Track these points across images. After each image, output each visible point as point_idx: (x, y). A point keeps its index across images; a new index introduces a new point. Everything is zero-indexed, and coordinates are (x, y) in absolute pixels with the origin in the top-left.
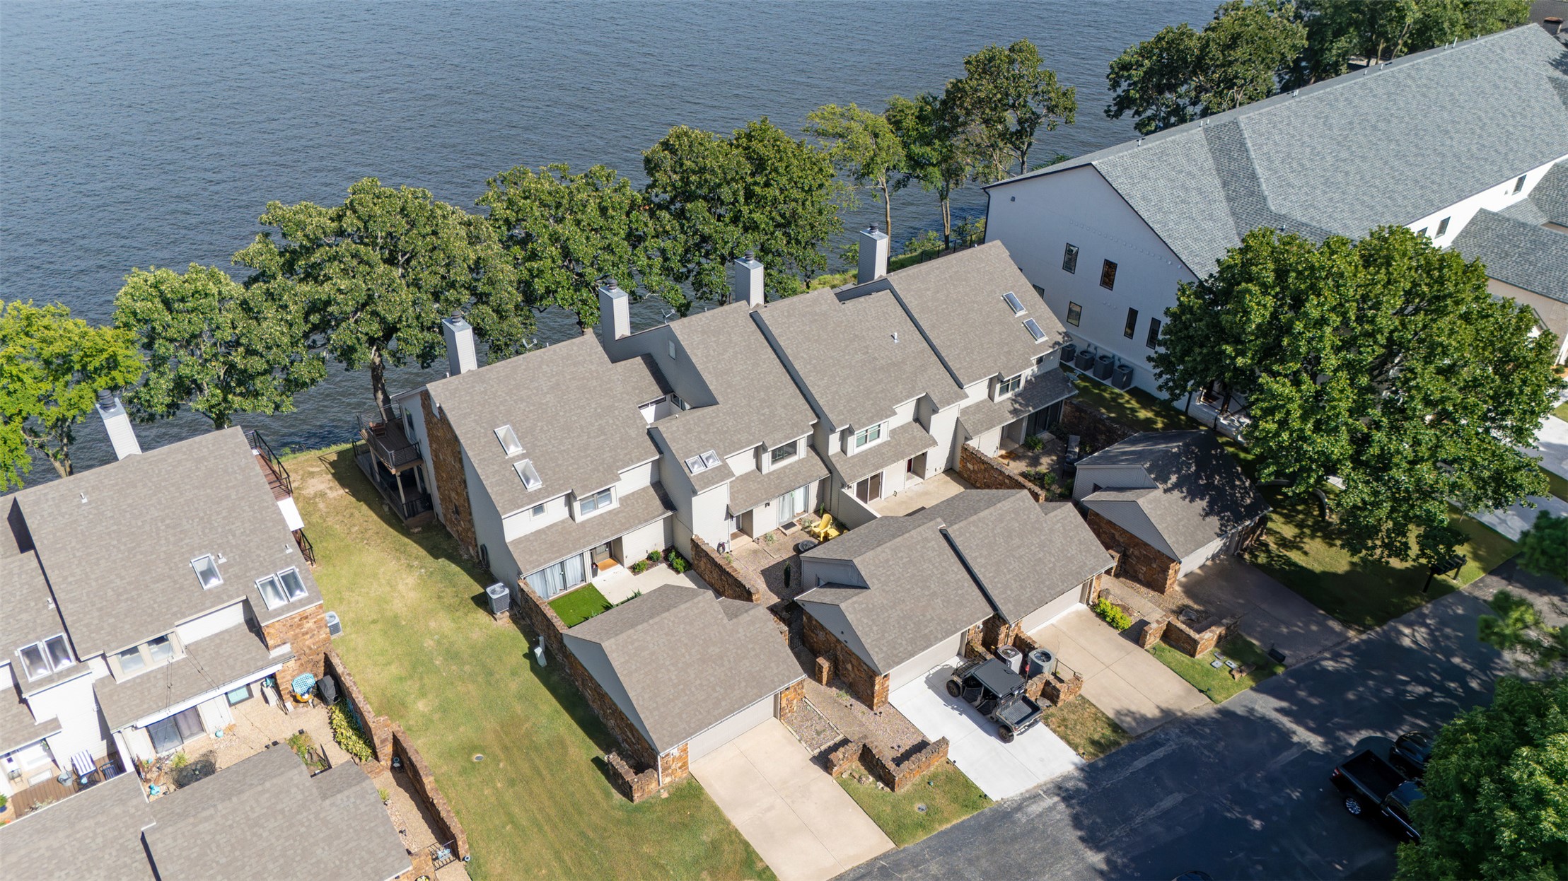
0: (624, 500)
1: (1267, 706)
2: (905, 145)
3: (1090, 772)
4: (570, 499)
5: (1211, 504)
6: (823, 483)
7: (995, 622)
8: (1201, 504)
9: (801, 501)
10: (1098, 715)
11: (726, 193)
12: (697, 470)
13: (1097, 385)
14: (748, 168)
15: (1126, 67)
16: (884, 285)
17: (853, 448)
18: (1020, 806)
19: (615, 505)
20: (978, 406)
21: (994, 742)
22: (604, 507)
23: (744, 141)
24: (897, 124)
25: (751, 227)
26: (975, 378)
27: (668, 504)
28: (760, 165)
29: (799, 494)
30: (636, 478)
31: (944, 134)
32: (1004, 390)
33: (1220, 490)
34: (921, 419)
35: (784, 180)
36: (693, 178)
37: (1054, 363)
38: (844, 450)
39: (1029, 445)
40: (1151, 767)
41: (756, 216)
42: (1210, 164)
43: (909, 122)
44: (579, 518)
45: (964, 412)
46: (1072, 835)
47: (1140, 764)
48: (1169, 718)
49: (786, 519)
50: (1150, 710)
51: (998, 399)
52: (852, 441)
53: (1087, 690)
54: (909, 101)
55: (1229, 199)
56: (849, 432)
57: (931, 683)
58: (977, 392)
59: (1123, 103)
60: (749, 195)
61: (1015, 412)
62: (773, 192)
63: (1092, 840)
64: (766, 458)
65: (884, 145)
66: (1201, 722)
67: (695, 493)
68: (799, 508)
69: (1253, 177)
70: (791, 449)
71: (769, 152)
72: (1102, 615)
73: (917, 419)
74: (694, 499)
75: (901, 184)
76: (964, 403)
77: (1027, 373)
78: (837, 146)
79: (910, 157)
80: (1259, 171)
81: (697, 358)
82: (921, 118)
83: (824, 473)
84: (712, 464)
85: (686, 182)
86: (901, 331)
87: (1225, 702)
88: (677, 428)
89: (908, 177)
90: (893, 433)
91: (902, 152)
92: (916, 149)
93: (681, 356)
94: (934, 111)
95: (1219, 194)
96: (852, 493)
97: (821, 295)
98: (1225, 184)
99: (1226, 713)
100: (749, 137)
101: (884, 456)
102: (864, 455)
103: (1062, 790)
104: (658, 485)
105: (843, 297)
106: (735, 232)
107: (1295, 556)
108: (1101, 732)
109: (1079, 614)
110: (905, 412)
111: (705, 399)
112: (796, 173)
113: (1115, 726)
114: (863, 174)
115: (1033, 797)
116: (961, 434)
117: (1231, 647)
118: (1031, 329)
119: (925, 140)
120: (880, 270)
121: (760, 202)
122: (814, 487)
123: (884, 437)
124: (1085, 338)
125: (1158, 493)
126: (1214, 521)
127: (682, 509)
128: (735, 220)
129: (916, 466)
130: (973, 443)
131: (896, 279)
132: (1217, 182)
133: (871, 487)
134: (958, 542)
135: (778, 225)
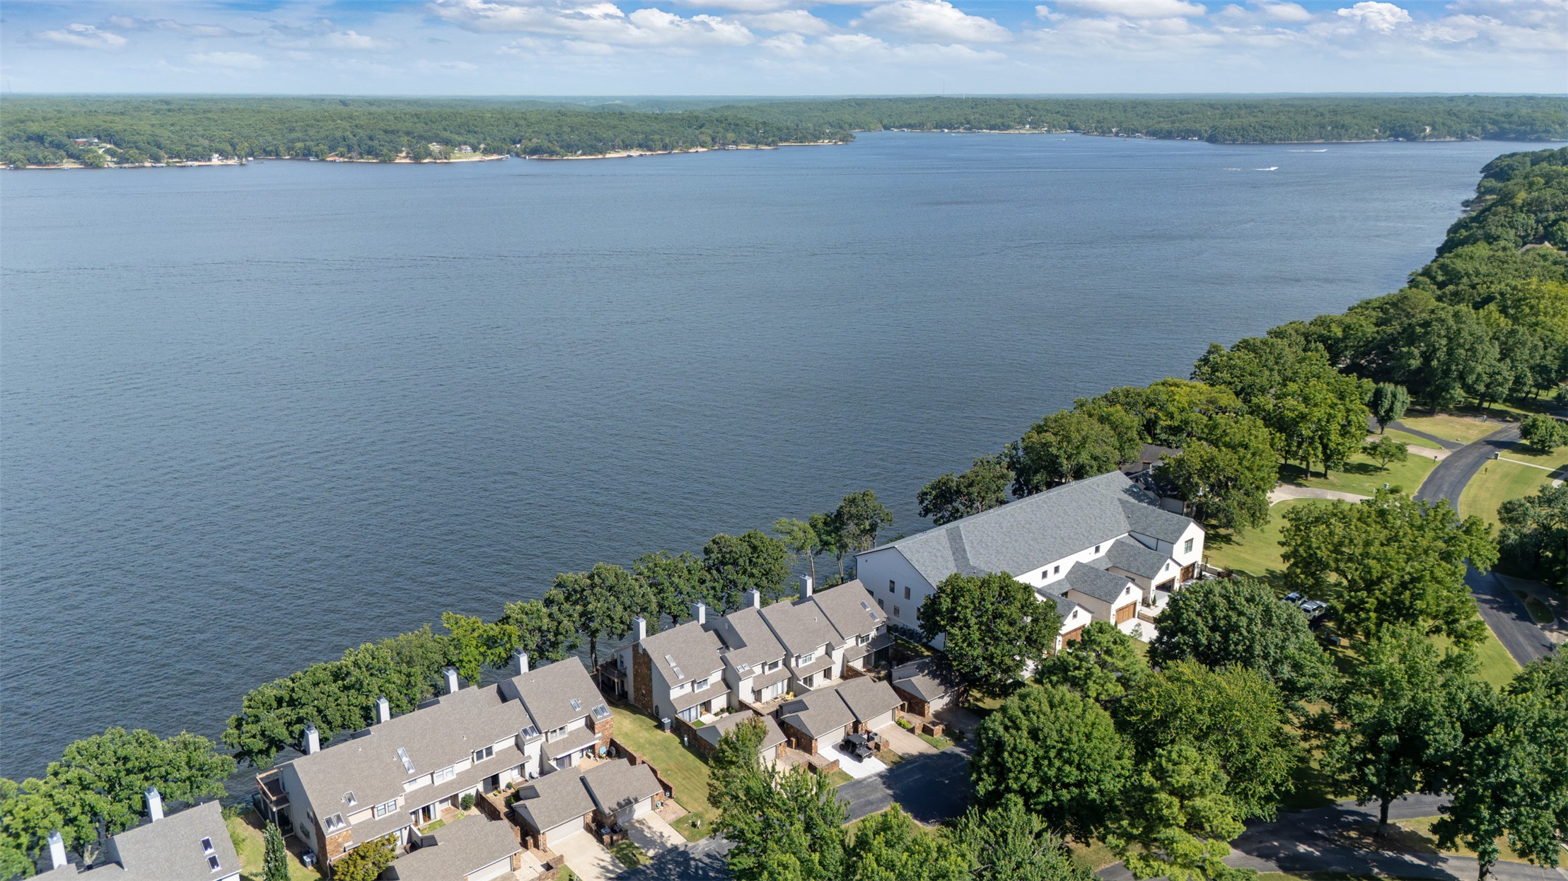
0: (712, 685)
1: (958, 750)
2: (819, 536)
3: (890, 770)
4: (693, 683)
5: (941, 681)
6: (789, 679)
7: (857, 724)
8: (937, 681)
9: (781, 687)
10: (895, 754)
11: (741, 561)
12: (741, 671)
13: (908, 642)
14: (750, 551)
15: (926, 494)
16: (811, 598)
17: (801, 665)
18: (864, 780)
19: (709, 687)
20: (852, 648)
21: (857, 763)
22: (705, 688)
23: (747, 539)
24: (814, 526)
25: (752, 575)
26: (850, 635)
27: (728, 687)
28: (754, 548)
29: (780, 684)
30: (716, 677)
31: (837, 530)
32: (862, 641)
33: (945, 676)
34: (828, 654)
35: (765, 556)
36: (728, 556)
37: (884, 630)
38: (797, 665)
39: (876, 666)
40: (912, 769)
41: (754, 571)
42: (948, 545)
43: (820, 525)
44: (696, 691)
45: (846, 650)
46: (882, 786)
47: (909, 767)
48: (921, 755)
49: (775, 696)
50: (915, 753)
51: (860, 645)
52: (800, 661)
53: (892, 747)
54: (819, 516)
55: (955, 560)
56: (798, 658)
57: (833, 747)
58: (851, 642)
59: (927, 511)
60: (751, 561)
61: (868, 651)
62: (761, 560)
63: (889, 787)
64: (767, 668)
65: (809, 536)
66: (934, 755)
67: (740, 680)
68: (780, 692)
69: (964, 550)
70: (775, 665)
71: (757, 543)
72: (900, 724)
73: (827, 653)
74: (741, 683)
75: (819, 552)
76: (846, 646)
77: (873, 634)
78: (787, 539)
79: (821, 541)
80: (967, 548)
81: (738, 628)
82: (825, 523)
83: (790, 675)
84: (747, 669)
85: (723, 557)
86: (818, 617)
87: (942, 749)
88: (731, 655)
89: (821, 550)
90: (817, 659)
91: (817, 540)
92: (824, 537)
93: (731, 628)
94: (832, 520)
95: (951, 558)
96: (801, 683)
97: (786, 603)
98: (954, 554)
99: (943, 753)
100: (749, 536)
101: (812, 667)
102: (805, 668)
103: (880, 775)
104: (724, 679)
105: (794, 604)
106: (745, 578)
107: (980, 704)
108: (897, 759)
109: (891, 725)
110: (821, 651)
111: (741, 644)
112: (771, 552)
113: (901, 757)
114: (799, 550)
115: (870, 777)
116: (845, 660)
117: (947, 732)
118: (872, 616)
119: (829, 533)
120: (809, 592)
121: (755, 565)
122: (786, 682)
123: (813, 660)
124: (900, 621)
125: (920, 676)
126: (943, 688)
127: (734, 689)
128: (744, 573)
129: (827, 674)
130: (850, 664)
131: (816, 596)
132: (951, 553)
133: (809, 680)
134: (842, 693)
135: (763, 575)
